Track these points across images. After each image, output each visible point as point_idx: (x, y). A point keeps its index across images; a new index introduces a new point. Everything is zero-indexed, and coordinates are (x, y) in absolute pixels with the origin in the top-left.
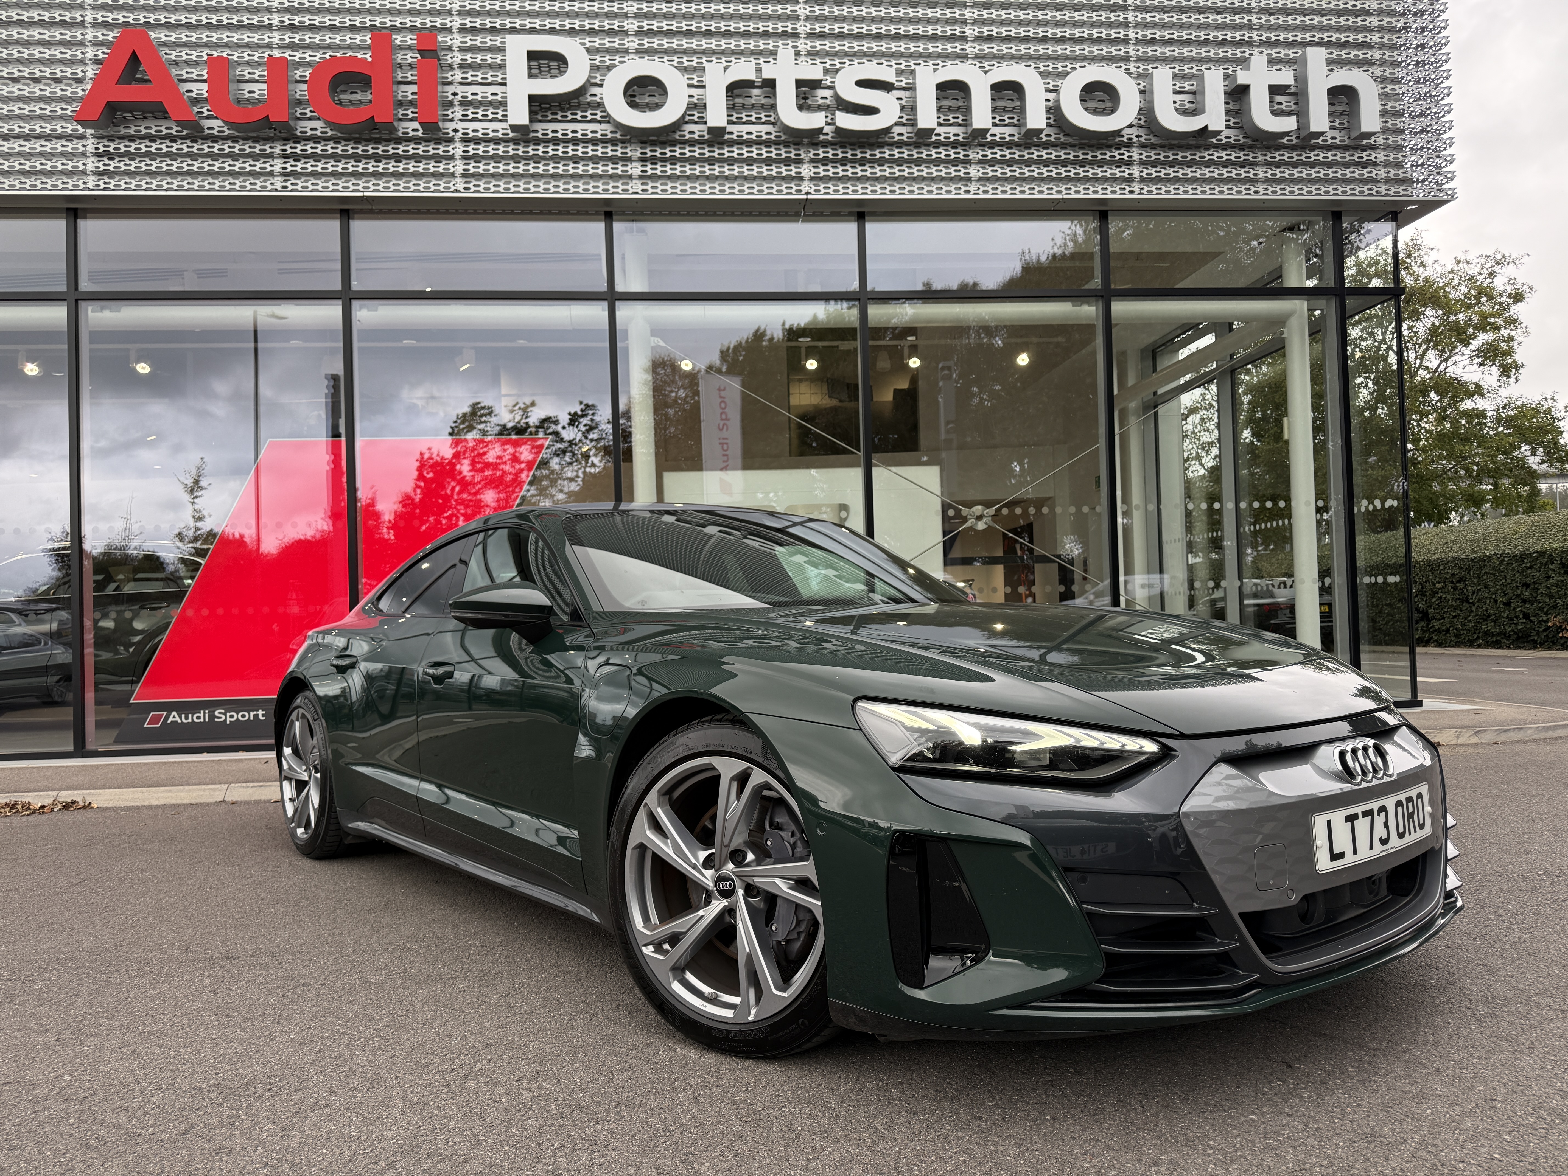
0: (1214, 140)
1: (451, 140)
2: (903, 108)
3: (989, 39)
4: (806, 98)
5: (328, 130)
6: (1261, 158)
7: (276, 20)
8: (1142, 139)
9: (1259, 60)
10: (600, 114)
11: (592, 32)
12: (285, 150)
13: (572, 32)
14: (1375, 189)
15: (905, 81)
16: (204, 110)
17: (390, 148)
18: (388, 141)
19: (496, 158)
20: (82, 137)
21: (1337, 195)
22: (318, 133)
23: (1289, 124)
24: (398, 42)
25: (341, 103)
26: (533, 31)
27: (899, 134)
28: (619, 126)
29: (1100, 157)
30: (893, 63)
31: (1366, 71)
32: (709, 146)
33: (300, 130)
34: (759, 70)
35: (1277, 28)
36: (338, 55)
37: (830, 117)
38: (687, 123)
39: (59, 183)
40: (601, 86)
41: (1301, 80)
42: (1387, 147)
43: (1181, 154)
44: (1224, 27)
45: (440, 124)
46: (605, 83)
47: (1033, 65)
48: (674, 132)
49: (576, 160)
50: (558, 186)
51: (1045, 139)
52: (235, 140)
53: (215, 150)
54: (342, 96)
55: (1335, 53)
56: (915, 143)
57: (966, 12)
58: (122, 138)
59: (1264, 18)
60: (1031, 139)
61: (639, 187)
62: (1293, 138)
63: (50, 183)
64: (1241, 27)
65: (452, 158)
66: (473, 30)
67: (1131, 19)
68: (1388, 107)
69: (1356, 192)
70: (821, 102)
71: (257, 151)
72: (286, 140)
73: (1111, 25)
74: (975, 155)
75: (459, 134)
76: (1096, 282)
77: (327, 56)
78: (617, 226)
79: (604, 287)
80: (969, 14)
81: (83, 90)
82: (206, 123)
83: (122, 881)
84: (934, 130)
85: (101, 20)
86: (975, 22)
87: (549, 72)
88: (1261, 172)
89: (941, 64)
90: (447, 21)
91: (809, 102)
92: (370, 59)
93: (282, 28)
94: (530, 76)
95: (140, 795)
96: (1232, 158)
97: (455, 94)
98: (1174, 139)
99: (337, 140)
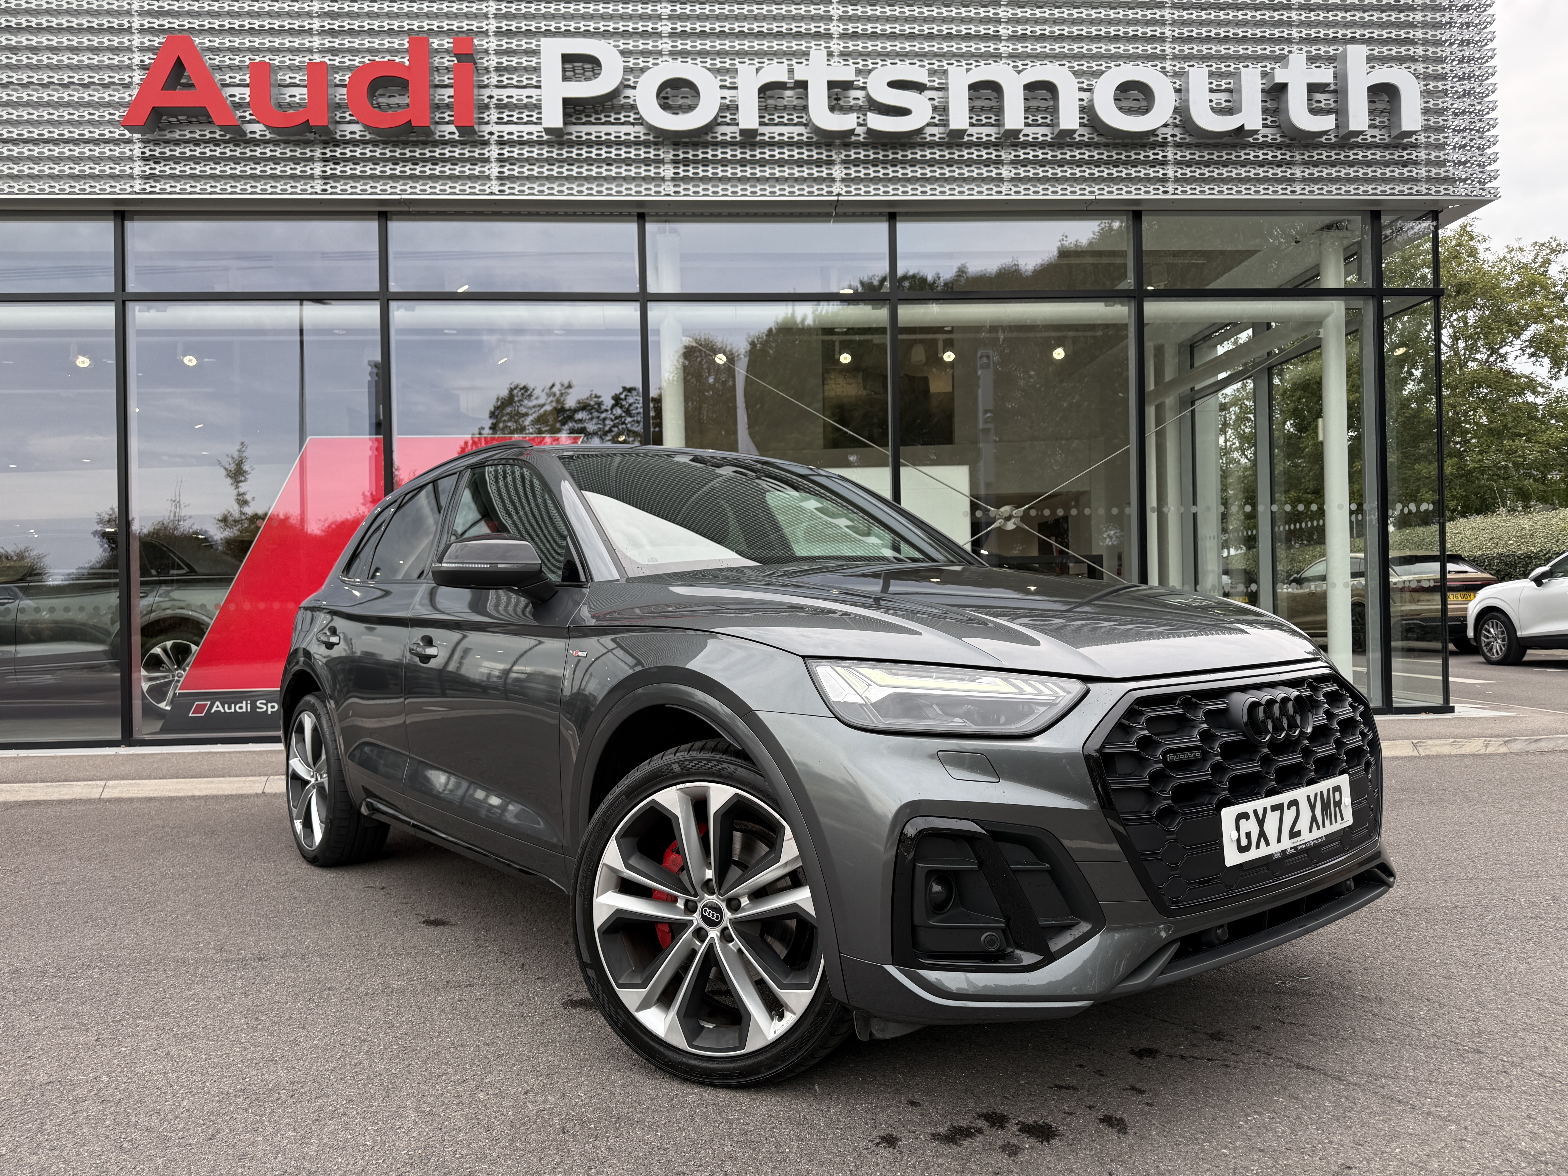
0: (1251, 140)
1: (486, 143)
2: (935, 109)
3: (1024, 38)
4: (838, 99)
5: (366, 133)
6: (1298, 158)
7: (316, 24)
8: (1177, 139)
9: (1298, 58)
10: (633, 116)
11: (625, 34)
12: (325, 154)
13: (606, 34)
14: (1416, 188)
15: (937, 81)
16: (247, 114)
17: (426, 151)
18: (425, 144)
19: (531, 161)
20: (129, 141)
21: (1376, 194)
22: (357, 136)
23: (1327, 123)
24: (435, 46)
25: (379, 107)
26: (567, 34)
27: (931, 135)
28: (651, 129)
29: (1134, 157)
30: (926, 63)
31: (1409, 67)
32: (741, 147)
33: (339, 133)
34: (791, 71)
35: (1317, 24)
36: (377, 59)
37: (862, 117)
38: (719, 124)
39: (107, 187)
40: (634, 88)
41: (1341, 77)
42: (1428, 146)
43: (1216, 154)
44: (1263, 23)
45: (476, 127)
46: (638, 86)
47: (1068, 64)
48: (707, 134)
49: (609, 162)
50: (591, 189)
51: (1078, 139)
52: (276, 143)
53: (257, 154)
54: (381, 100)
55: (1377, 50)
56: (948, 143)
57: (999, 11)
58: (167, 142)
59: (1304, 15)
60: (1064, 139)
61: (671, 189)
62: (1332, 137)
63: (99, 187)
64: (1280, 24)
65: (487, 160)
66: (509, 33)
67: (1168, 16)
68: (1431, 105)
69: (1396, 192)
70: (853, 102)
71: (297, 154)
72: (326, 143)
73: (1147, 23)
74: (1007, 155)
75: (495, 137)
76: (1129, 283)
77: (366, 60)
78: (650, 227)
79: (635, 288)
80: (1004, 12)
81: (130, 95)
82: (249, 128)
83: (164, 876)
84: (966, 130)
85: (147, 26)
86: (1009, 21)
87: (583, 74)
88: (1298, 172)
89: (975, 64)
90: (483, 25)
91: (841, 103)
92: (407, 63)
93: (322, 32)
94: (565, 79)
95: (183, 786)
96: (1269, 157)
97: (491, 97)
98: (1209, 138)
99: (375, 144)
